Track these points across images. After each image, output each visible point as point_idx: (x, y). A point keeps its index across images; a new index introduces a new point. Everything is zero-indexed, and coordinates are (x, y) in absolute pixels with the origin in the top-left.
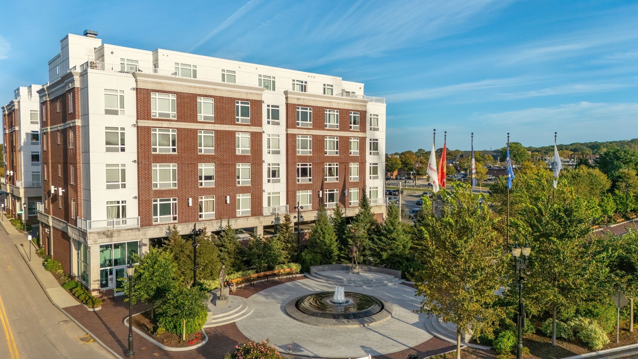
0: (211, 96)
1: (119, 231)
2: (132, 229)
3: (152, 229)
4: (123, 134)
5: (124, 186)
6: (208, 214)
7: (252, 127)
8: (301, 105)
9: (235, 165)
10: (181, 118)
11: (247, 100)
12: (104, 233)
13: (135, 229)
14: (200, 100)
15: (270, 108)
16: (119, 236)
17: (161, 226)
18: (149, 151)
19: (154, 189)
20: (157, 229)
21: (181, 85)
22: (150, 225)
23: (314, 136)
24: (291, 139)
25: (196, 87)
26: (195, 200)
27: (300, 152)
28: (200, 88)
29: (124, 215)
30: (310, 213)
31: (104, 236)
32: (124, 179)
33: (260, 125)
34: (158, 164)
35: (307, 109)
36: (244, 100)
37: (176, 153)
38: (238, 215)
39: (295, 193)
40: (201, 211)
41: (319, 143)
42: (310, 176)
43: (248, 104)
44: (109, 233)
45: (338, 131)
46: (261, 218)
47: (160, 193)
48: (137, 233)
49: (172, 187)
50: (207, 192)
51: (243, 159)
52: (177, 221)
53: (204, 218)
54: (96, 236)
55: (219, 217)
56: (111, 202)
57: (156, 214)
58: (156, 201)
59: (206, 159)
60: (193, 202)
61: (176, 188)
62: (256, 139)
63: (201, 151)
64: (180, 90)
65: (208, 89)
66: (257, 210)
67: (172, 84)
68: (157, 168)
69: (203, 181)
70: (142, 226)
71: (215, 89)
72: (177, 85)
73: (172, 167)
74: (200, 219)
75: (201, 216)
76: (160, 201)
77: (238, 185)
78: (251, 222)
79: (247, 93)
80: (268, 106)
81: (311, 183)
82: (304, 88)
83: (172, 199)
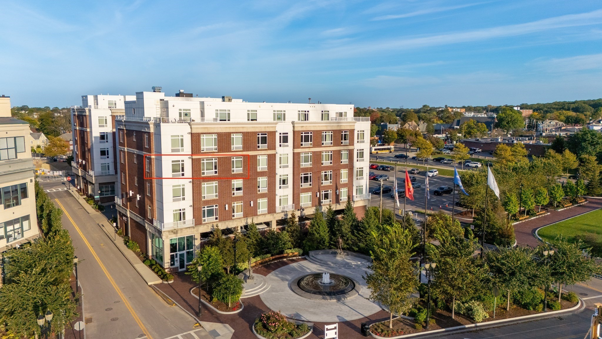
0: (240, 133)
1: (181, 229)
2: (189, 228)
3: (202, 226)
4: (183, 164)
5: (184, 199)
6: (239, 214)
7: (268, 151)
8: (304, 131)
9: (257, 179)
10: (220, 149)
11: (265, 132)
12: (172, 232)
13: (191, 227)
14: (234, 136)
15: (282, 135)
16: (181, 232)
17: (208, 224)
18: (200, 175)
19: (203, 199)
20: (206, 226)
21: (220, 128)
22: (201, 224)
23: (314, 153)
24: (296, 156)
25: (230, 127)
26: (230, 205)
27: (304, 165)
28: (233, 128)
29: (184, 218)
30: (310, 209)
31: (173, 233)
32: (183, 195)
33: (275, 149)
34: (205, 183)
35: (308, 133)
36: (264, 132)
37: (217, 174)
38: (258, 214)
39: (299, 195)
40: (234, 212)
41: (317, 158)
42: (310, 182)
43: (266, 134)
44: (175, 231)
45: (332, 146)
46: (275, 215)
47: (207, 202)
48: (193, 230)
49: (215, 198)
50: (238, 199)
51: (262, 174)
52: (218, 220)
53: (235, 217)
54: (167, 233)
55: (246, 216)
56: (176, 210)
57: (204, 217)
58: (204, 208)
59: (237, 177)
60: (229, 207)
61: (217, 198)
62: (271, 159)
63: (233, 171)
64: (220, 131)
65: (239, 127)
66: (272, 209)
67: (214, 128)
68: (205, 185)
69: (235, 192)
70: (196, 225)
71: (243, 127)
72: (217, 128)
73: (215, 184)
74: (233, 218)
75: (233, 216)
76: (207, 207)
77: (258, 193)
78: (268, 218)
79: (265, 127)
80: (280, 134)
81: (311, 187)
82: (306, 117)
83: (214, 205)
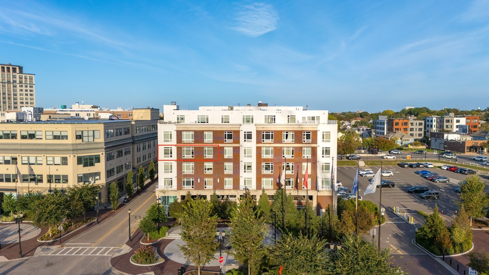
0: (211, 131)
3: (182, 191)
4: (171, 150)
5: (171, 172)
6: (210, 187)
7: (233, 144)
8: (265, 131)
9: (224, 163)
10: (196, 142)
12: (162, 191)
14: (206, 133)
15: (246, 133)
16: (168, 193)
17: (186, 190)
18: (181, 157)
19: (183, 174)
23: (275, 148)
26: (202, 180)
27: (264, 156)
29: (171, 184)
30: (271, 191)
32: (171, 169)
33: (239, 143)
35: (270, 132)
36: (229, 131)
37: (193, 158)
38: (225, 188)
39: (262, 179)
40: (206, 185)
41: (278, 152)
42: (272, 169)
45: (293, 143)
46: (238, 191)
47: (186, 176)
48: (175, 192)
49: (191, 173)
50: (209, 176)
51: (228, 160)
52: (193, 189)
54: (159, 192)
55: (215, 188)
56: (166, 179)
57: (184, 185)
59: (208, 160)
62: (236, 151)
63: (206, 157)
64: (195, 129)
65: (209, 127)
66: (236, 186)
67: (192, 127)
68: (185, 164)
69: (207, 171)
70: (178, 189)
71: (213, 127)
73: (192, 164)
74: (205, 189)
76: (186, 179)
77: (225, 173)
78: (233, 193)
79: (231, 128)
81: (273, 174)
82: (273, 119)
83: (191, 178)
